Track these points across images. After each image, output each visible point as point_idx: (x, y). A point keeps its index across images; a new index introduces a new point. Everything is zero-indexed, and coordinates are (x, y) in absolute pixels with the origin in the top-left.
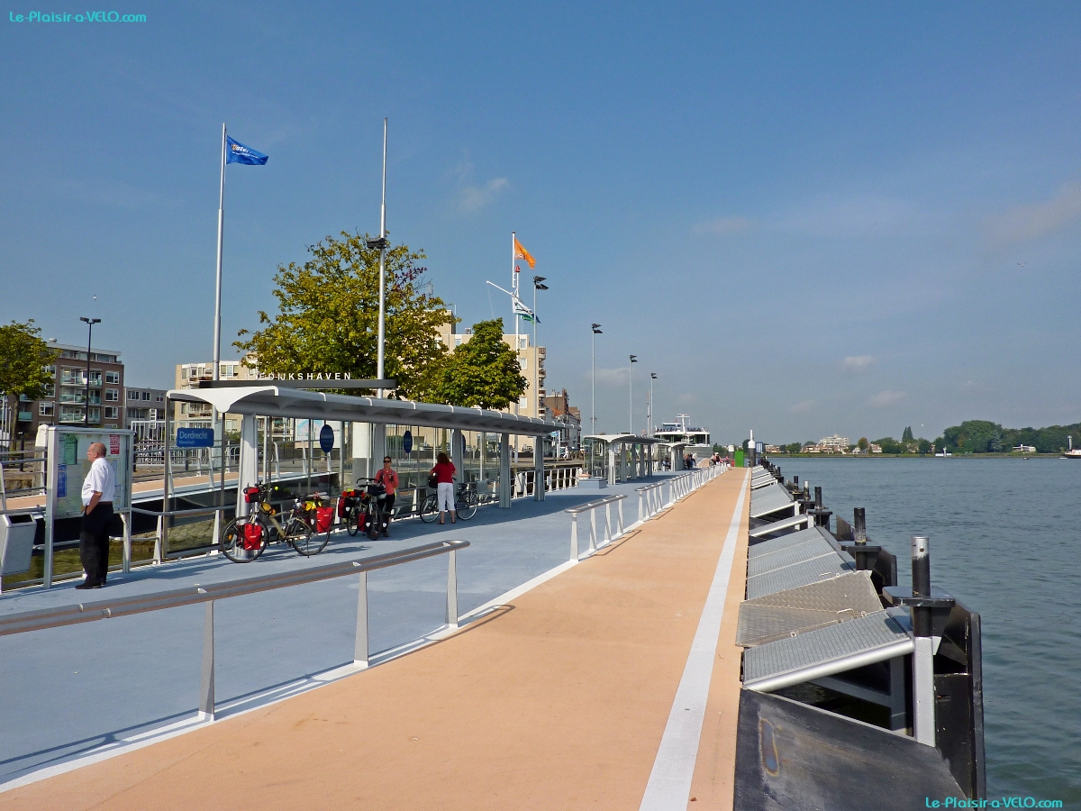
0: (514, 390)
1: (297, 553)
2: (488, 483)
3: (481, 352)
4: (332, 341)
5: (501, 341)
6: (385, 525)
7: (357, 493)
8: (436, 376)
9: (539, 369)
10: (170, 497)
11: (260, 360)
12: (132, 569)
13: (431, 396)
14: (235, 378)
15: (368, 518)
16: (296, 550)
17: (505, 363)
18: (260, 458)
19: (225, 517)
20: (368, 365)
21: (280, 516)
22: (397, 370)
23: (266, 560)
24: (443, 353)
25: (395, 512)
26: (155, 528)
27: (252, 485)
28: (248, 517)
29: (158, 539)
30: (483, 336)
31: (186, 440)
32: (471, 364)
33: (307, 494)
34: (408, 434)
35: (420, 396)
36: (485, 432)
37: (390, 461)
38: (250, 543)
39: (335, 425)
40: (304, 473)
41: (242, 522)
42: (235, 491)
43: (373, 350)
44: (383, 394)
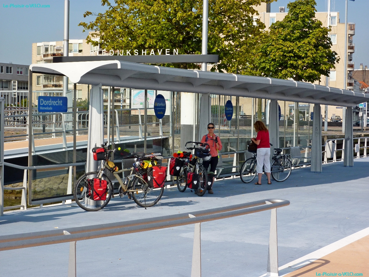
0: (325, 64)
1: (135, 205)
2: (301, 149)
3: (294, 28)
4: (163, 21)
5: (314, 19)
6: (209, 183)
7: (186, 155)
8: (254, 51)
9: (348, 44)
10: (32, 154)
11: (102, 38)
12: (4, 213)
13: (249, 70)
14: (80, 55)
15: (196, 177)
16: (136, 202)
17: (317, 39)
18: (105, 123)
19: (77, 172)
20: (193, 42)
21: (121, 173)
22: (219, 46)
23: (111, 210)
24: (260, 30)
25: (217, 173)
26: (21, 180)
27: (99, 145)
28: (96, 173)
29: (24, 188)
30: (298, 14)
31: (46, 106)
32: (285, 40)
33: (144, 155)
34: (229, 103)
35: (238, 69)
36: (298, 102)
37: (213, 128)
38: (98, 195)
39: (167, 95)
40: (140, 136)
41: (91, 177)
42: (85, 150)
43: (198, 28)
44: (206, 68)
